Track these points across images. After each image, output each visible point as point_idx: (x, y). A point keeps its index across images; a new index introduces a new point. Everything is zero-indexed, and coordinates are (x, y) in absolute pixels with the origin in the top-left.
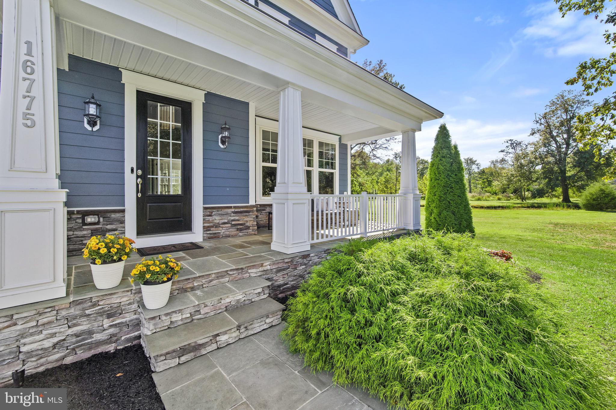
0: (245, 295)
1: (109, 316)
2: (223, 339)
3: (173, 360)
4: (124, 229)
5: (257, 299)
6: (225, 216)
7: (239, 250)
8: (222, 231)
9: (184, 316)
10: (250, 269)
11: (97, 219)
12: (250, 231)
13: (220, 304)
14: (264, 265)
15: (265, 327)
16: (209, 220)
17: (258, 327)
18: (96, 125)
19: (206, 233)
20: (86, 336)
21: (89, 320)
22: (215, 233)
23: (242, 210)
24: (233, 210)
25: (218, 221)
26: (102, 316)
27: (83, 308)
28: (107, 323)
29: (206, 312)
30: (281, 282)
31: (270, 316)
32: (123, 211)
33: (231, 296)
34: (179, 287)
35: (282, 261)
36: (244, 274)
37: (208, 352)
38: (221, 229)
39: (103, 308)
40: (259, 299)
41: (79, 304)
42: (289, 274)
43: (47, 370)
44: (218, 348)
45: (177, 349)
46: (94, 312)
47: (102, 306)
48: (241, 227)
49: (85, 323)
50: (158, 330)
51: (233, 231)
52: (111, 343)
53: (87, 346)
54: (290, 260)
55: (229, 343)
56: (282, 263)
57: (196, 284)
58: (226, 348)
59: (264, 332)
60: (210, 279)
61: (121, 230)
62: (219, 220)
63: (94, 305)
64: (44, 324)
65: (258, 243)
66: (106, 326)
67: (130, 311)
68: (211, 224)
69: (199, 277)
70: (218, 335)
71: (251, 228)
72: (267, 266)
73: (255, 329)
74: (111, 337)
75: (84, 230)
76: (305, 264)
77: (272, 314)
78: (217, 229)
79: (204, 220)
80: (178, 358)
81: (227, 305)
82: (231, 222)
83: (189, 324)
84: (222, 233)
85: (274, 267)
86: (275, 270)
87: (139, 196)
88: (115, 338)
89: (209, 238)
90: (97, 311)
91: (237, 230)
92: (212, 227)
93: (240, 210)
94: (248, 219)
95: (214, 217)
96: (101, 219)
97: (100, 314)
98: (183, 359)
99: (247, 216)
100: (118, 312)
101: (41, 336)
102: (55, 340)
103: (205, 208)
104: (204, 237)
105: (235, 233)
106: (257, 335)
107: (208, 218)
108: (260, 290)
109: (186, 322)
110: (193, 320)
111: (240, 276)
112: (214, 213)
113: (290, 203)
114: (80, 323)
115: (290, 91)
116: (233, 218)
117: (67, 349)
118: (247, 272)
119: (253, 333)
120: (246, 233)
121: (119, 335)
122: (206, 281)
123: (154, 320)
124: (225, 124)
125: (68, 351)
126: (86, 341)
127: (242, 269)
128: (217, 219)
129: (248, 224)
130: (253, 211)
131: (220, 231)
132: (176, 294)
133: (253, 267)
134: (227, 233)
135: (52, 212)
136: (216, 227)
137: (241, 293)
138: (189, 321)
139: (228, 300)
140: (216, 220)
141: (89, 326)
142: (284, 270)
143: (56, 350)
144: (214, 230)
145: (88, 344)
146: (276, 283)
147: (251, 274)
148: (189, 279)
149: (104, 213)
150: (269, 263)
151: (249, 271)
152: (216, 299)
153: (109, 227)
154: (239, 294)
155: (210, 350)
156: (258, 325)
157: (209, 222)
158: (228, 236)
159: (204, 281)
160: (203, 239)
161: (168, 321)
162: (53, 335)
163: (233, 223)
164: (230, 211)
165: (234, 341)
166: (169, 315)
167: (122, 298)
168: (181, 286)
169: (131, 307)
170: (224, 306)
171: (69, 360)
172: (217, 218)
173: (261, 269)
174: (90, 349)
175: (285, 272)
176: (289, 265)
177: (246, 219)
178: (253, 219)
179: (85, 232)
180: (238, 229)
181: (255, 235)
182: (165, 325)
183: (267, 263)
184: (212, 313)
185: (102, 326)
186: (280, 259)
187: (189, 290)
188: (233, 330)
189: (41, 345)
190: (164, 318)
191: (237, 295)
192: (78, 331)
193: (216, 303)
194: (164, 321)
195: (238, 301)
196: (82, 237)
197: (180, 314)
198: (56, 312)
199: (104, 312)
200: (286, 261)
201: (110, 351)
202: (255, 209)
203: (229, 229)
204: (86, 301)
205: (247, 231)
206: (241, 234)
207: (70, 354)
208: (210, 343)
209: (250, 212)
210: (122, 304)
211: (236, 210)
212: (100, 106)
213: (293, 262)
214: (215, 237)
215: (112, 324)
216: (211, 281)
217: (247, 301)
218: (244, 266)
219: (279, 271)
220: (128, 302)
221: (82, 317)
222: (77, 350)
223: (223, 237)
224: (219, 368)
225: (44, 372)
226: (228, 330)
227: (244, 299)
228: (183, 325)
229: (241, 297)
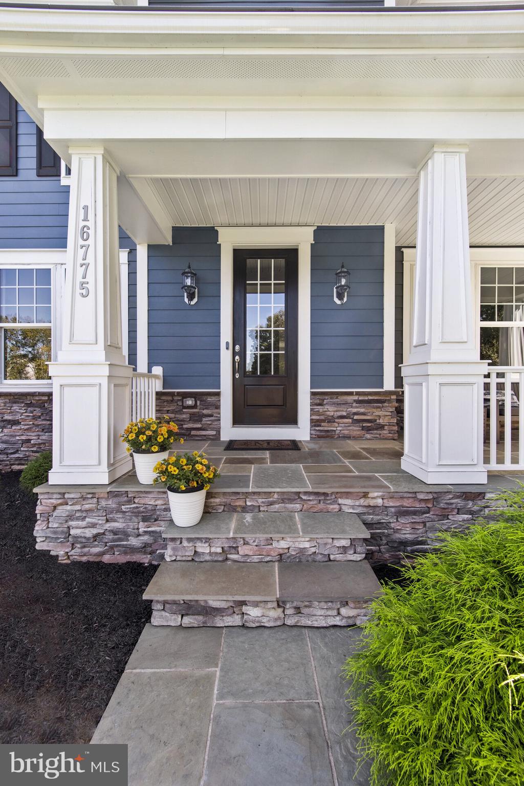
0: (316, 544)
1: (145, 519)
2: (254, 612)
3: (174, 617)
4: (219, 416)
5: (339, 557)
6: (343, 406)
7: (345, 461)
8: (339, 428)
9: (213, 550)
10: (340, 498)
11: (194, 402)
12: (385, 432)
13: (270, 547)
14: (370, 495)
15: (337, 621)
16: (318, 411)
17: (320, 616)
18: (194, 298)
19: (315, 430)
20: (123, 537)
21: (125, 519)
22: (328, 431)
23: (370, 398)
24: (356, 398)
25: (332, 414)
26: (137, 516)
27: (119, 502)
28: (142, 528)
29: (248, 553)
30: (407, 536)
31: (351, 605)
32: (218, 394)
33: (289, 539)
34: (224, 502)
35: (410, 495)
36: (328, 504)
37: (226, 625)
38: (336, 425)
39: (137, 507)
40: (345, 559)
41: (116, 496)
42: (428, 524)
43: (89, 562)
44: (243, 626)
45: (179, 601)
46: (128, 510)
47: (138, 505)
48: (369, 425)
49: (121, 520)
50: (178, 558)
51: (356, 430)
52: (145, 553)
53: (124, 549)
54: (430, 496)
55: (262, 624)
56: (411, 500)
57: (249, 503)
58: (255, 632)
59: (332, 630)
60: (271, 499)
61: (217, 417)
62: (334, 412)
63: (130, 502)
64: (87, 511)
65: (387, 454)
66: (141, 530)
67: (165, 519)
68: (322, 417)
69: (254, 493)
70: (243, 603)
71: (386, 428)
72: (376, 498)
73: (314, 618)
74: (145, 547)
75: (184, 413)
76: (471, 512)
77: (354, 602)
78: (330, 424)
79: (312, 410)
80: (180, 616)
81: (281, 551)
82: (352, 417)
83: (219, 563)
84: (337, 432)
85: (391, 504)
86: (393, 510)
87: (237, 377)
88: (149, 549)
89: (319, 437)
90: (131, 510)
91: (362, 430)
92: (323, 421)
93: (367, 398)
94: (381, 413)
95: (326, 407)
96: (198, 403)
97: (136, 513)
98: (187, 621)
99: (379, 407)
100: (153, 516)
101: (84, 524)
102: (95, 531)
103: (313, 394)
104: (311, 434)
105: (358, 433)
106: (317, 632)
107: (317, 408)
108: (345, 543)
109: (216, 559)
110: (227, 559)
111: (321, 506)
112: (325, 401)
113: (434, 383)
114: (116, 519)
115: (438, 160)
116: (355, 410)
117: (106, 546)
118: (335, 502)
119: (309, 623)
120: (378, 436)
121: (154, 547)
122: (263, 502)
123: (173, 543)
124: (343, 267)
125: (106, 548)
126: (122, 543)
127: (325, 494)
128: (331, 410)
129: (381, 421)
130: (389, 401)
131: (335, 429)
132: (220, 511)
133: (347, 495)
134: (346, 432)
135: (98, 387)
136: (328, 422)
137: (307, 539)
138: (220, 559)
139: (283, 544)
140: (329, 411)
141: (124, 525)
142: (415, 513)
143: (96, 543)
144: (326, 427)
145: (123, 546)
146: (397, 536)
147: (343, 507)
148: (238, 493)
149: (200, 395)
150: (380, 494)
151: (340, 501)
152: (262, 536)
153: (205, 412)
154: (303, 539)
155: (230, 624)
156: (322, 612)
157: (318, 413)
158: (346, 437)
159: (260, 501)
160: (311, 437)
161: (191, 550)
162: (93, 526)
163: (356, 417)
164: (350, 399)
165: (271, 624)
166: (192, 541)
167: (156, 500)
168: (228, 501)
169: (166, 515)
170: (276, 553)
171: (107, 559)
172: (331, 408)
173: (362, 502)
174: (125, 553)
175: (417, 519)
176: (430, 506)
177: (377, 413)
178: (390, 414)
179: (184, 416)
180: (363, 428)
181: (394, 440)
182: (187, 554)
183: (376, 494)
184: (256, 559)
185: (138, 529)
186: (406, 490)
187: (239, 509)
188: (270, 605)
189: (84, 533)
190: (185, 544)
191: (299, 539)
192: (114, 527)
193: (262, 544)
194: (186, 548)
195: (302, 551)
196: (181, 421)
197: (207, 545)
198: (96, 500)
199: (139, 512)
200: (421, 496)
201: (144, 563)
202: (394, 397)
203: (350, 426)
204: (122, 495)
205: (379, 432)
206: (368, 436)
207: (108, 552)
208: (231, 611)
209: (384, 402)
210: (158, 507)
211: (361, 398)
212: (195, 275)
213: (438, 503)
214: (327, 437)
215: (146, 529)
216: (272, 504)
217: (320, 556)
218: (329, 491)
219: (402, 513)
220: (164, 507)
221: (119, 512)
222: (115, 549)
223: (339, 437)
224: (218, 670)
225: (85, 563)
226: (261, 602)
227: (313, 550)
228: (211, 563)
229: (307, 545)
